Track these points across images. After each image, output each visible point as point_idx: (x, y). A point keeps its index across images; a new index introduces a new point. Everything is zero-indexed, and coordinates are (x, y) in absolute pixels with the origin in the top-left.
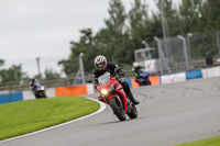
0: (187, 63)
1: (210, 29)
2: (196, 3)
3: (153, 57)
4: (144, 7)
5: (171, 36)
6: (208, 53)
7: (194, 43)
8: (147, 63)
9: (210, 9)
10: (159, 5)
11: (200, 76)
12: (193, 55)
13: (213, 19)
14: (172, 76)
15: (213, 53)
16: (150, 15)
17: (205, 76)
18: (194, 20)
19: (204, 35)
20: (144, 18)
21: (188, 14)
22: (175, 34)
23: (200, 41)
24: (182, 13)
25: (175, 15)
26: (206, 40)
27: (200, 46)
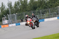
0: (16, 21)
1: (22, 12)
2: (18, 5)
3: (7, 20)
4: (4, 6)
5: (11, 14)
6: (22, 18)
7: (18, 16)
8: (5, 21)
9: (22, 7)
10: (8, 6)
11: (20, 24)
12: (18, 19)
13: (23, 9)
14: (12, 25)
15: (23, 18)
16: (6, 8)
17: (21, 25)
18: (18, 9)
19: (21, 14)
20: (4, 9)
21: (16, 8)
22: (13, 13)
23: (19, 15)
24: (14, 8)
25: (13, 8)
26: (21, 15)
27: (19, 16)
